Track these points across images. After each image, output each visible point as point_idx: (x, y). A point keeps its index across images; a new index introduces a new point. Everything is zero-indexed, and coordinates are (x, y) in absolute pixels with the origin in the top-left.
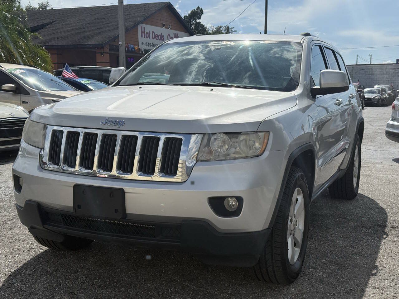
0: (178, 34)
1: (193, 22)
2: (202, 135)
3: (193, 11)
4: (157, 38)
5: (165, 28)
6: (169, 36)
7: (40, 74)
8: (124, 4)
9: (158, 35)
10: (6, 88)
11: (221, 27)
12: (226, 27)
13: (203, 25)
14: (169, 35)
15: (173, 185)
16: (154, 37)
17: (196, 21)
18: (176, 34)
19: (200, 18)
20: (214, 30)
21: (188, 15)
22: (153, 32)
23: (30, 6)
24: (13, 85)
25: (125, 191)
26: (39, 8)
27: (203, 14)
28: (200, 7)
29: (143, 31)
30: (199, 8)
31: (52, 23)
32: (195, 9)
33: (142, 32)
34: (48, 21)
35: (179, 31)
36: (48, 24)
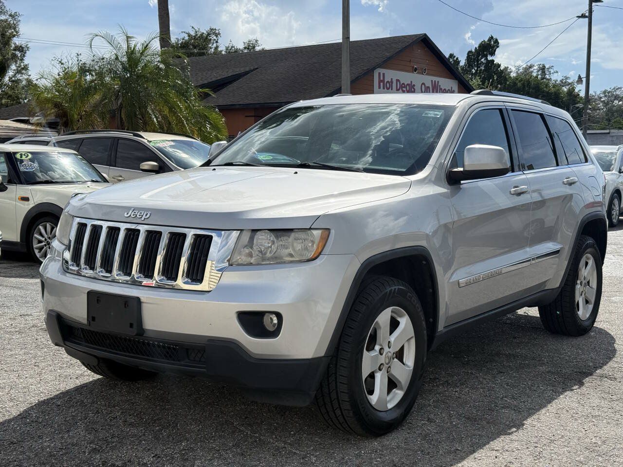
0: (438, 82)
1: (482, 60)
2: (239, 232)
3: (483, 43)
4: (404, 89)
5: (418, 73)
6: (423, 86)
7: (195, 148)
8: (351, 40)
9: (406, 84)
10: (146, 167)
11: (531, 67)
12: (541, 66)
13: (498, 64)
14: (423, 84)
15: (196, 294)
16: (398, 88)
17: (486, 59)
18: (435, 81)
19: (493, 54)
20: (520, 71)
21: (473, 51)
22: (398, 80)
23: (232, 47)
24: (156, 164)
25: (142, 301)
26: (245, 48)
27: (498, 47)
28: (494, 37)
29: (382, 79)
30: (492, 37)
31: (252, 71)
32: (486, 40)
33: (380, 81)
34: (247, 69)
35: (441, 76)
36: (246, 73)
